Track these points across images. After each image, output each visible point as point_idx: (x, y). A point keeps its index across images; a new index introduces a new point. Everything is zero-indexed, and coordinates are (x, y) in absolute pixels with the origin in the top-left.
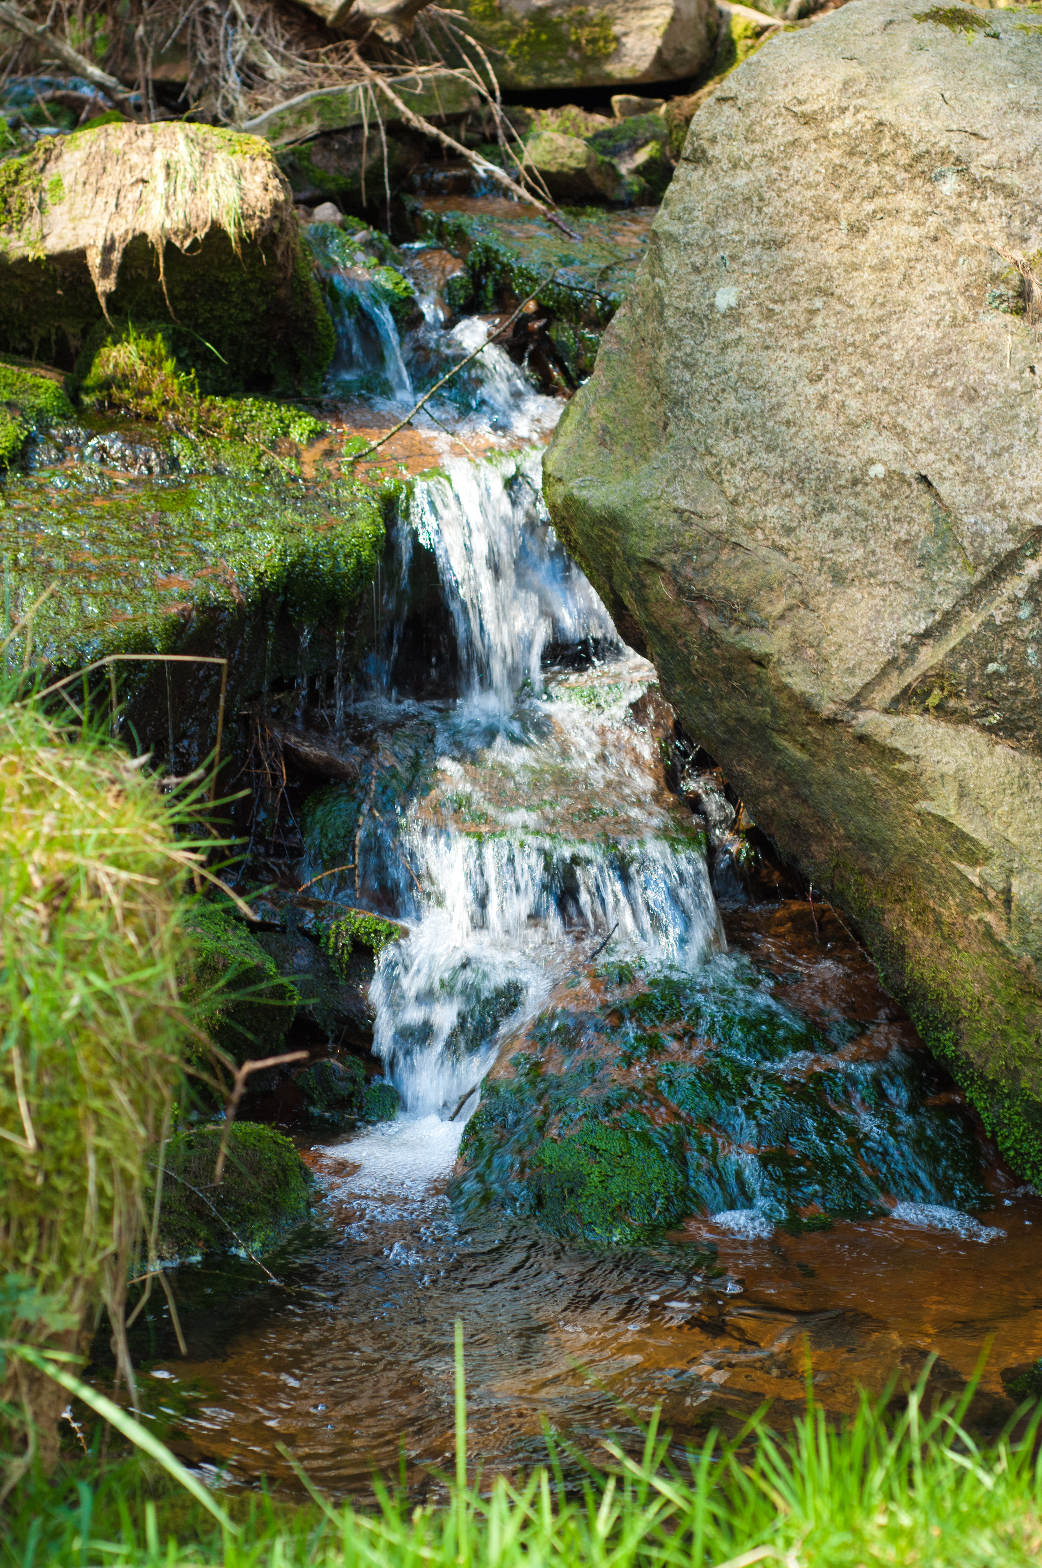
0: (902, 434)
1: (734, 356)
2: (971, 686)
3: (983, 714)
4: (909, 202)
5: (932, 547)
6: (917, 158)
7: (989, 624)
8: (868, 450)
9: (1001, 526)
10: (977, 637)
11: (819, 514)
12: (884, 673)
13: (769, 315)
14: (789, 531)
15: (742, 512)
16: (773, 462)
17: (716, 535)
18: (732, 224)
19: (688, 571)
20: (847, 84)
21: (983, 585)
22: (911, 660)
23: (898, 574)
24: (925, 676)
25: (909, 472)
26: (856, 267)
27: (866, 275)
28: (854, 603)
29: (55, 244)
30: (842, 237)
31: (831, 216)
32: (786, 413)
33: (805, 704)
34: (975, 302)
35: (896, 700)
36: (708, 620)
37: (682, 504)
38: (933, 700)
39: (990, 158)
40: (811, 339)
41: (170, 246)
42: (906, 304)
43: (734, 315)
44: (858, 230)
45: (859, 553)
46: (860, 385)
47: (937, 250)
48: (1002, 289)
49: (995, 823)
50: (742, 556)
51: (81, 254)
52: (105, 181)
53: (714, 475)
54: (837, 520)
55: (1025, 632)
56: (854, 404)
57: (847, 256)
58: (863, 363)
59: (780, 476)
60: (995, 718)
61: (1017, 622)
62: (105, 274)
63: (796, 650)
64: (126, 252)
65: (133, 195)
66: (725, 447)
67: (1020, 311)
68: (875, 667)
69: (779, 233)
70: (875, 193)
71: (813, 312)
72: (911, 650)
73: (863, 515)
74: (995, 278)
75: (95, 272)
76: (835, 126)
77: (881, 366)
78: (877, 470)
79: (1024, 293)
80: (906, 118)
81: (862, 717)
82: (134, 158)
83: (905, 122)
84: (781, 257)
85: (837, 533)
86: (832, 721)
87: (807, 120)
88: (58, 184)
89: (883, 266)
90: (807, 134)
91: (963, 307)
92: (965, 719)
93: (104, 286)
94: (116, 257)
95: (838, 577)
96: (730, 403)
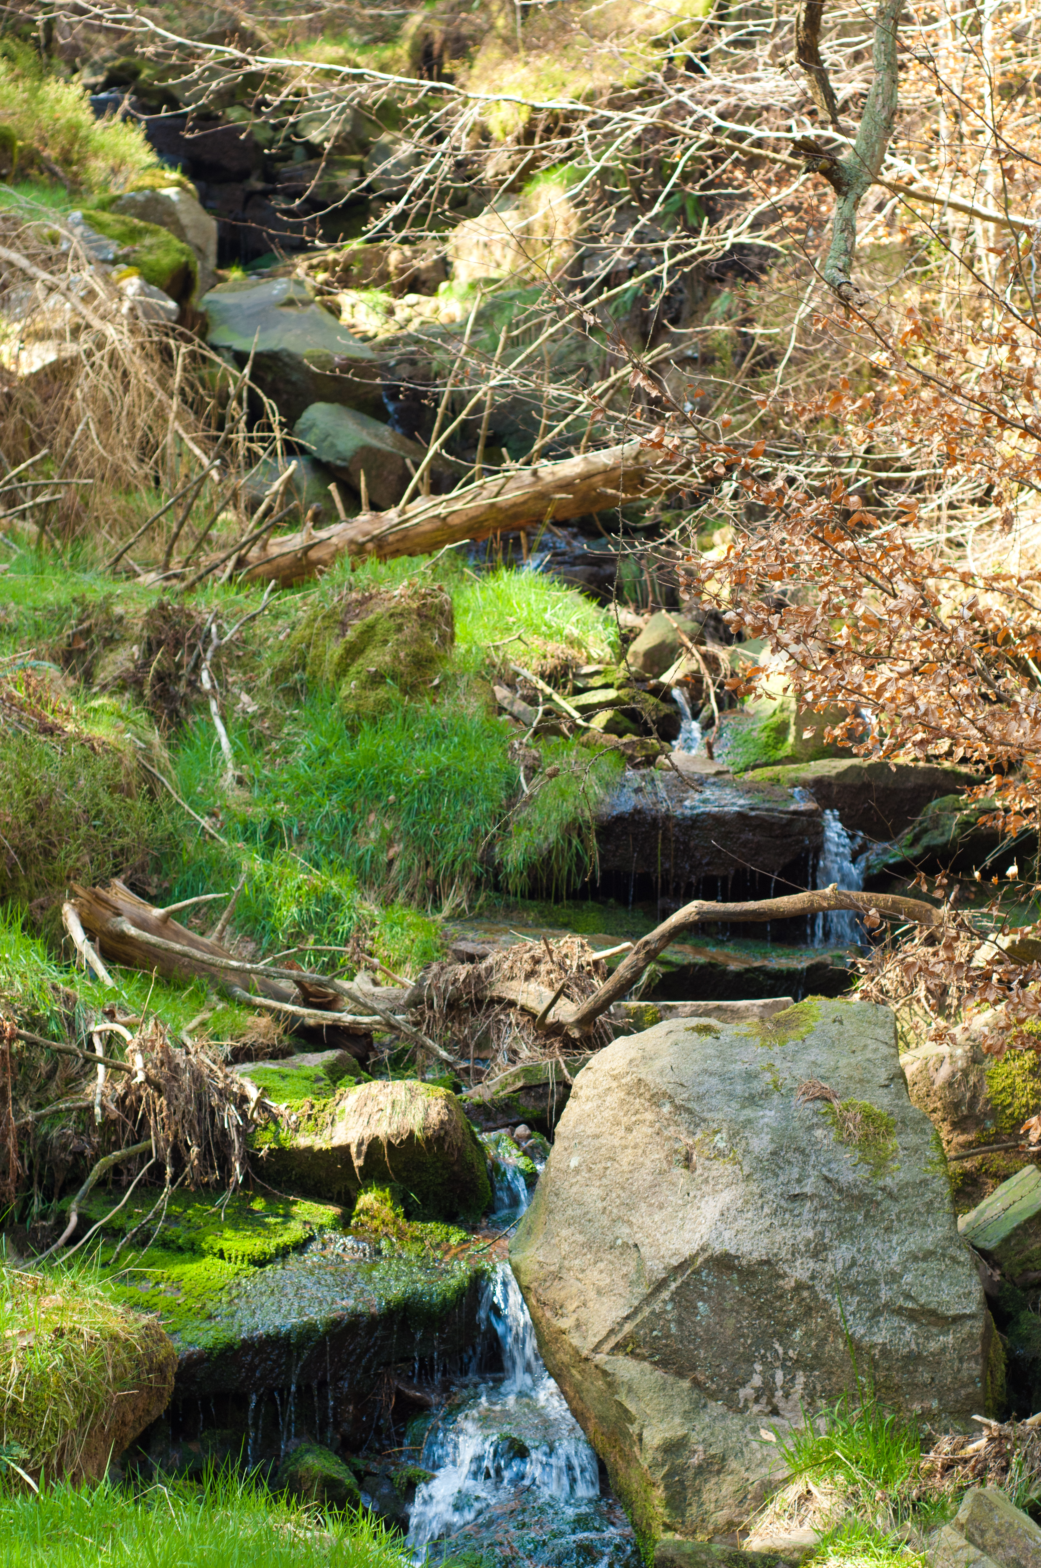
0: (630, 1224)
1: (574, 1189)
2: (645, 1342)
3: (652, 1356)
4: (649, 1116)
5: (635, 1277)
6: (653, 1096)
7: (653, 1312)
8: (618, 1233)
9: (661, 1266)
10: (648, 1318)
11: (595, 1263)
12: (608, 1336)
13: (590, 1170)
14: (583, 1271)
15: (566, 1262)
16: (581, 1239)
17: (552, 1273)
18: (582, 1127)
19: (540, 1291)
20: (631, 1061)
21: (652, 1294)
22: (620, 1330)
23: (621, 1290)
24: (625, 1338)
25: (631, 1242)
26: (626, 1147)
27: (630, 1151)
28: (603, 1304)
29: (336, 1142)
30: (622, 1133)
31: (618, 1124)
32: (589, 1217)
33: (577, 1352)
34: (670, 1163)
35: (613, 1349)
36: (549, 1314)
37: (541, 1259)
38: (629, 1349)
39: (685, 1096)
40: (604, 1181)
41: (389, 1142)
42: (642, 1164)
43: (577, 1171)
44: (629, 1129)
45: (608, 1281)
46: (618, 1201)
47: (658, 1139)
48: (679, 1157)
49: (642, 1405)
50: (562, 1283)
51: (348, 1147)
52: (365, 1110)
53: (558, 1246)
54: (601, 1265)
55: (669, 1317)
56: (615, 1211)
57: (623, 1142)
58: (620, 1192)
59: (582, 1245)
60: (657, 1358)
61: (665, 1312)
62: (358, 1157)
63: (578, 1326)
64: (369, 1146)
65: (376, 1117)
66: (564, 1233)
67: (687, 1167)
68: (604, 1333)
69: (598, 1131)
70: (637, 1113)
71: (606, 1168)
72: (621, 1325)
73: (611, 1262)
74: (676, 1152)
75: (354, 1155)
76: (623, 1081)
77: (628, 1193)
78: (619, 1242)
79: (688, 1158)
80: (650, 1077)
81: (598, 1356)
82: (381, 1098)
83: (649, 1079)
84: (597, 1142)
85: (601, 1272)
86: (587, 1359)
87: (615, 1078)
88: (343, 1111)
89: (635, 1147)
90: (614, 1084)
91: (665, 1166)
92: (644, 1358)
93: (358, 1163)
94: (364, 1148)
95: (599, 1292)
96: (570, 1212)
